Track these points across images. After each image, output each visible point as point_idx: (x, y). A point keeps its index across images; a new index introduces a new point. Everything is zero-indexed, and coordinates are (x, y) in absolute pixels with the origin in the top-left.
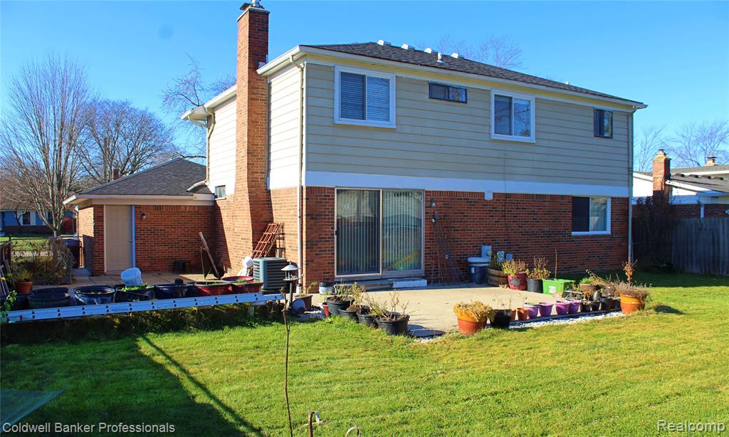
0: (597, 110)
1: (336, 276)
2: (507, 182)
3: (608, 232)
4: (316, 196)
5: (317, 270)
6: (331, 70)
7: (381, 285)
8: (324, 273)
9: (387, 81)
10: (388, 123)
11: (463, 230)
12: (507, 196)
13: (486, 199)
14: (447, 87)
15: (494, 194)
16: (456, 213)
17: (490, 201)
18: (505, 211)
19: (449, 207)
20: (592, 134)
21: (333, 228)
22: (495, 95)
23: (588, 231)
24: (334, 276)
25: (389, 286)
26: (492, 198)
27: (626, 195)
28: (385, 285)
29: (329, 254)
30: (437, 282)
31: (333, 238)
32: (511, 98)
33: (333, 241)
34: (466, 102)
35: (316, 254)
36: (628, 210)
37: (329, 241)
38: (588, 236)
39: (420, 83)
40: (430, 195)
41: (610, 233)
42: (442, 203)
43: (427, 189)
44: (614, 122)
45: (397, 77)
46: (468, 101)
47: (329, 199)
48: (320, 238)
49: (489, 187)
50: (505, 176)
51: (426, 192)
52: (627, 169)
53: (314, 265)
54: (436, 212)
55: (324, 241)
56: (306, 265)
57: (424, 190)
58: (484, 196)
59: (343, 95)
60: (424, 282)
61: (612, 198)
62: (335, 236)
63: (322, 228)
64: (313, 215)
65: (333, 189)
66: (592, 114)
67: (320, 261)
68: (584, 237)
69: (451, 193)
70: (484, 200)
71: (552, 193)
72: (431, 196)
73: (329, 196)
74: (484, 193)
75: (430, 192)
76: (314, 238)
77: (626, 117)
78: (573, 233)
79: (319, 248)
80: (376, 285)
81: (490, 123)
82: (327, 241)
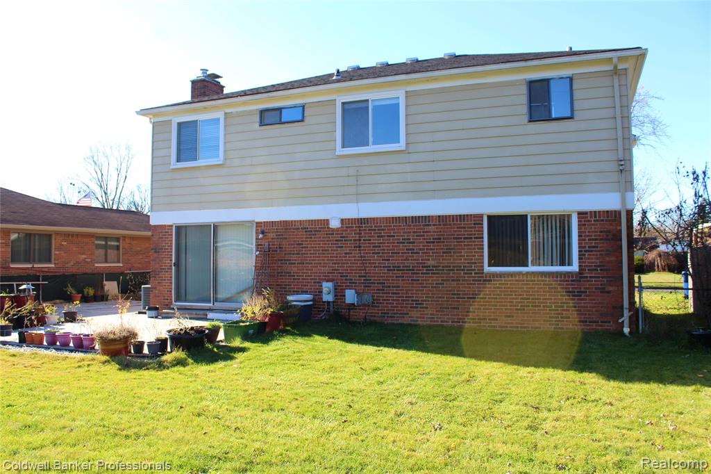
0: (532, 82)
1: (174, 303)
2: (359, 204)
3: (575, 267)
4: (158, 232)
5: (158, 296)
6: (167, 123)
7: (196, 314)
8: (164, 300)
9: (218, 120)
11: (301, 263)
12: (362, 221)
13: (330, 226)
14: (280, 109)
15: (342, 220)
16: (292, 244)
17: (337, 229)
18: (360, 240)
19: (283, 238)
21: (171, 260)
22: (342, 103)
23: (526, 265)
24: (172, 302)
26: (340, 226)
27: (614, 206)
29: (168, 283)
31: (172, 269)
32: (368, 100)
33: (171, 272)
34: (303, 121)
35: (158, 282)
37: (167, 272)
39: (250, 113)
40: (261, 226)
41: (577, 269)
42: (274, 234)
43: (257, 221)
45: (225, 113)
46: (306, 118)
47: (168, 235)
48: (161, 269)
49: (335, 213)
50: (358, 197)
51: (257, 223)
52: (616, 163)
53: (156, 292)
54: (267, 244)
55: (164, 272)
57: (254, 221)
58: (328, 224)
61: (581, 213)
62: (173, 267)
63: (162, 260)
64: (156, 249)
65: (172, 226)
66: (524, 90)
67: (161, 288)
69: (286, 222)
70: (328, 228)
73: (168, 232)
74: (328, 220)
75: (261, 223)
76: (156, 269)
78: (488, 269)
79: (160, 277)
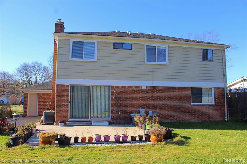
0: (203, 49)
1: (69, 119)
2: (153, 81)
3: (213, 103)
4: (61, 88)
5: (61, 117)
6: (69, 41)
7: (86, 123)
8: (64, 118)
9: (94, 43)
10: (94, 59)
11: (131, 102)
12: (154, 87)
14: (122, 44)
15: (147, 87)
16: (127, 95)
17: (145, 90)
18: (153, 94)
19: (123, 92)
20: (201, 60)
21: (68, 100)
22: (147, 46)
23: (202, 103)
24: (68, 119)
25: (91, 124)
26: (146, 89)
27: (223, 86)
28: (88, 124)
29: (66, 110)
30: (114, 124)
31: (68, 104)
32: (156, 46)
34: (132, 49)
35: (60, 110)
36: (224, 93)
38: (201, 105)
39: (109, 43)
41: (214, 104)
42: (120, 91)
43: (112, 85)
44: (213, 54)
45: (98, 41)
46: (133, 49)
47: (67, 89)
48: (62, 104)
49: (144, 84)
50: (153, 79)
52: (223, 75)
53: (59, 114)
54: (116, 94)
55: (64, 105)
56: (56, 114)
59: (73, 50)
60: (107, 123)
61: (215, 88)
62: (69, 104)
63: (63, 100)
64: (59, 95)
65: (69, 85)
66: (201, 51)
67: (62, 113)
68: (199, 105)
70: (142, 89)
71: (179, 86)
72: (114, 88)
73: (66, 88)
74: (141, 86)
75: (114, 86)
76: (60, 104)
77: (221, 52)
78: (192, 104)
79: (62, 108)
80: (84, 123)
81: (144, 57)
82: (65, 105)
